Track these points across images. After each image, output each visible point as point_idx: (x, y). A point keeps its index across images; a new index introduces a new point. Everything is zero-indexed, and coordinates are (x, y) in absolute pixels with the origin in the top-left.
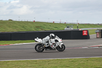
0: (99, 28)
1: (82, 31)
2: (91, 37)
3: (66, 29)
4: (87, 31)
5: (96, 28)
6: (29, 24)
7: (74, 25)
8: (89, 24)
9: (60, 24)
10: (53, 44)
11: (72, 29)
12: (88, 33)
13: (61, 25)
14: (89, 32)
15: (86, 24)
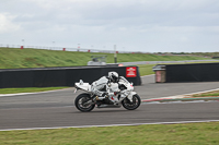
0: (160, 63)
1: (125, 68)
2: (143, 82)
3: (90, 63)
4: (136, 68)
5: (155, 63)
6: (11, 53)
7: (107, 55)
8: (139, 54)
9: (78, 52)
10: (116, 93)
11: (104, 64)
12: (137, 72)
13: (81, 56)
14: (140, 70)
15: (133, 53)
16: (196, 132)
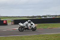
2: (8, 24)
15: (5, 17)
16: (22, 38)
